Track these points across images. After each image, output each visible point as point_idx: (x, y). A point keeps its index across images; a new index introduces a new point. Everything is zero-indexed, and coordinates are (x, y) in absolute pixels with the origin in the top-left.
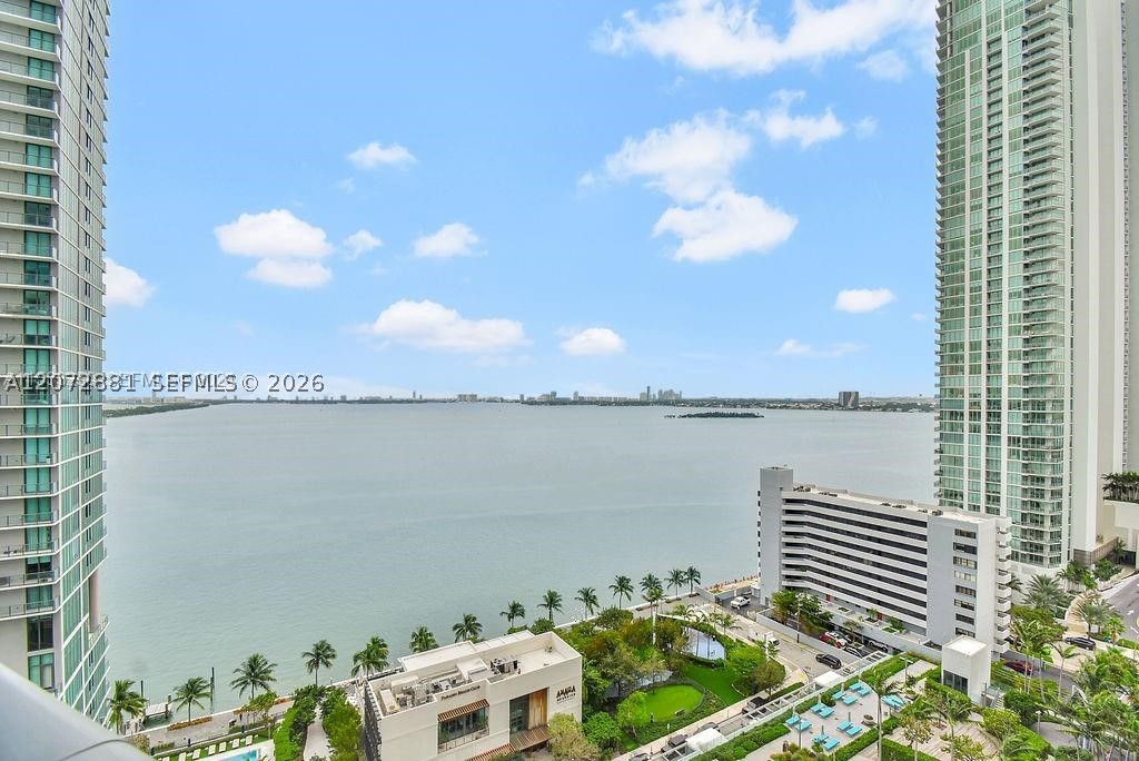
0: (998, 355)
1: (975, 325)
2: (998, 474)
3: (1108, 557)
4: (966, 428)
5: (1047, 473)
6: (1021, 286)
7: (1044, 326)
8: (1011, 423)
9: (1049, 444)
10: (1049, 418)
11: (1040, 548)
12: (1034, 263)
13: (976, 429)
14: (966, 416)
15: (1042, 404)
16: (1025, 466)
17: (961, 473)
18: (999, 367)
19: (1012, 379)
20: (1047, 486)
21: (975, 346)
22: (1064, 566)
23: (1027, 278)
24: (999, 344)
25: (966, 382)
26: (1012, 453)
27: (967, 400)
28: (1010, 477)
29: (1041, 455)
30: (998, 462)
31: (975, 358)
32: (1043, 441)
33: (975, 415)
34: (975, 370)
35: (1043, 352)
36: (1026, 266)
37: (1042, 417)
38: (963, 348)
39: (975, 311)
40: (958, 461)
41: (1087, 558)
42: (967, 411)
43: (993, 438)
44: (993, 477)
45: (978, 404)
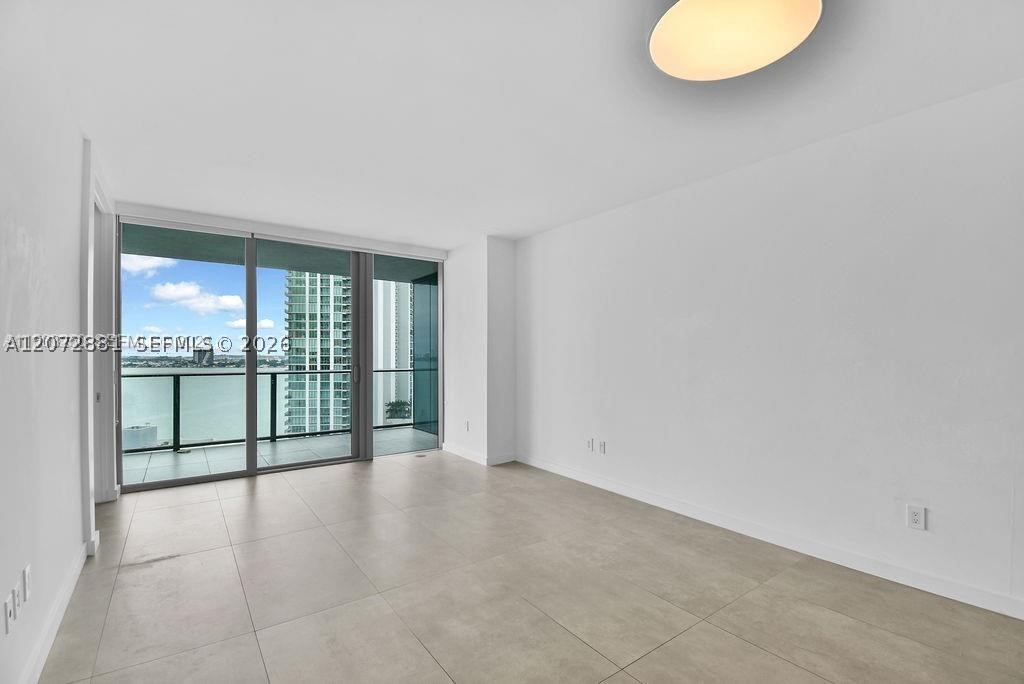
0: (328, 324)
1: (312, 302)
17: (304, 412)
18: (328, 333)
19: (336, 342)
24: (328, 316)
25: (307, 343)
26: (337, 394)
27: (308, 357)
28: (336, 412)
30: (328, 401)
31: (313, 325)
34: (313, 335)
38: (305, 317)
39: (313, 291)
40: (301, 403)
42: (307, 365)
43: (325, 385)
44: (325, 412)
45: (316, 360)
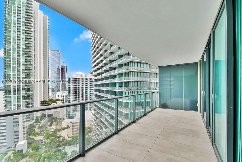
0: (20, 78)
1: (14, 70)
2: (20, 104)
3: (42, 116)
4: (12, 94)
5: (31, 103)
6: (25, 63)
7: (30, 73)
8: (23, 93)
9: (31, 96)
10: (31, 91)
11: (30, 118)
12: (27, 59)
13: (14, 94)
14: (12, 91)
15: (29, 88)
16: (26, 102)
17: (11, 105)
20: (31, 105)
21: (14, 75)
22: (34, 120)
23: (26, 62)
24: (20, 75)
26: (23, 99)
27: (12, 88)
28: (23, 105)
29: (29, 99)
30: (20, 101)
31: (14, 78)
32: (30, 96)
33: (14, 91)
35: (30, 78)
36: (26, 59)
37: (29, 91)
38: (11, 75)
39: (14, 67)
40: (10, 102)
41: (38, 117)
42: (12, 90)
43: (19, 96)
44: (19, 105)
45: (15, 89)
